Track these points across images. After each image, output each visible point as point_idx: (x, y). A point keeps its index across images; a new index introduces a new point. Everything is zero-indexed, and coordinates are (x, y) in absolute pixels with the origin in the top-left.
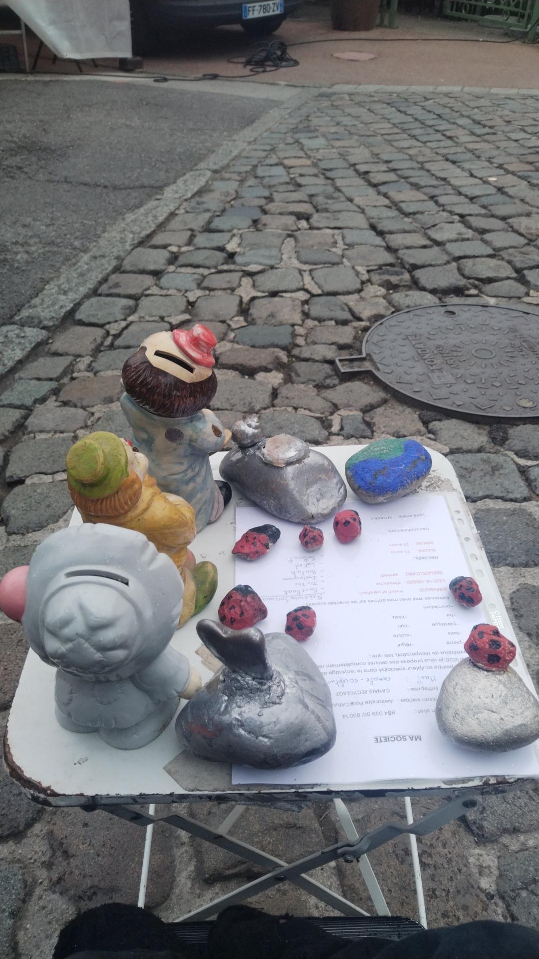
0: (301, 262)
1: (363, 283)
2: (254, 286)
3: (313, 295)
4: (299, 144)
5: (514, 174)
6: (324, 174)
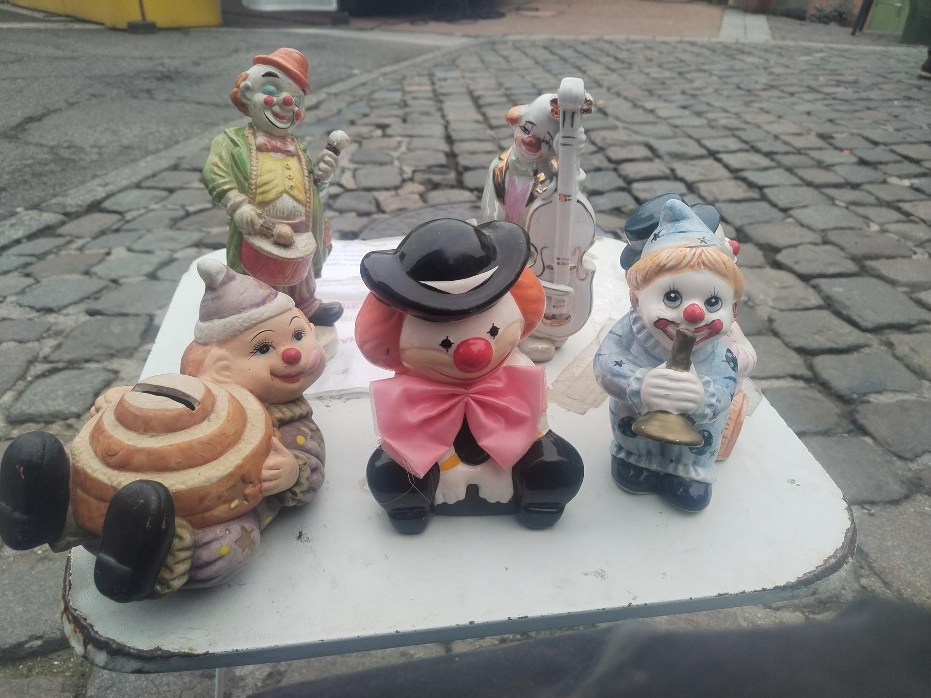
1: (404, 181)
3: (346, 190)
4: (431, 75)
5: (626, 99)
6: (438, 98)
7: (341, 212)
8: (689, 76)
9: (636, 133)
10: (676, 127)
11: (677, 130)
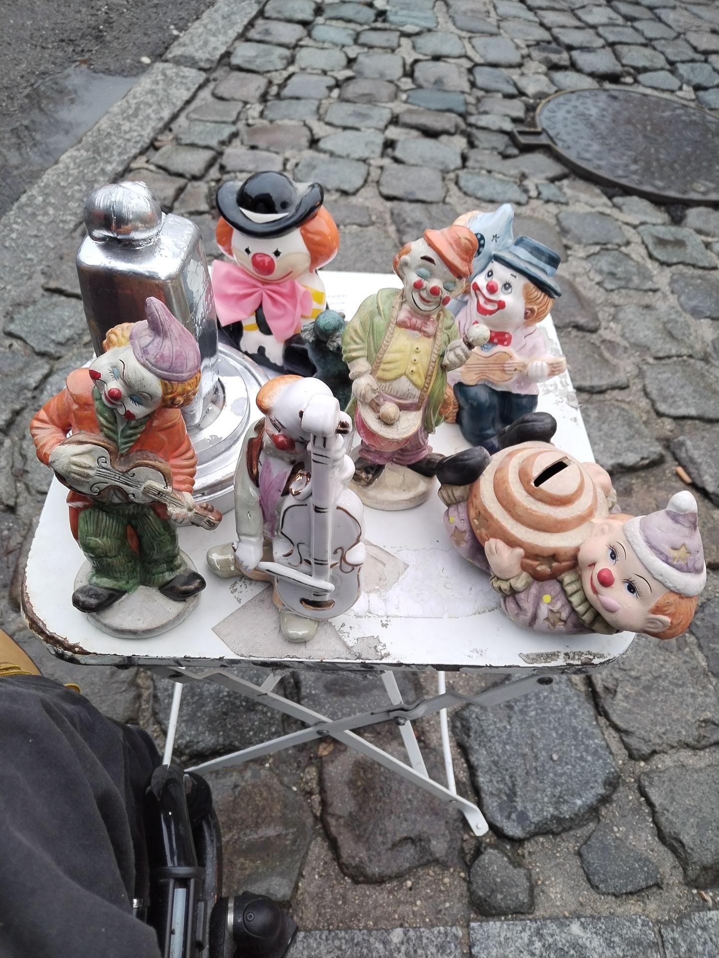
0: (458, 28)
1: (523, 57)
2: (414, 47)
3: (476, 65)
7: (487, 91)
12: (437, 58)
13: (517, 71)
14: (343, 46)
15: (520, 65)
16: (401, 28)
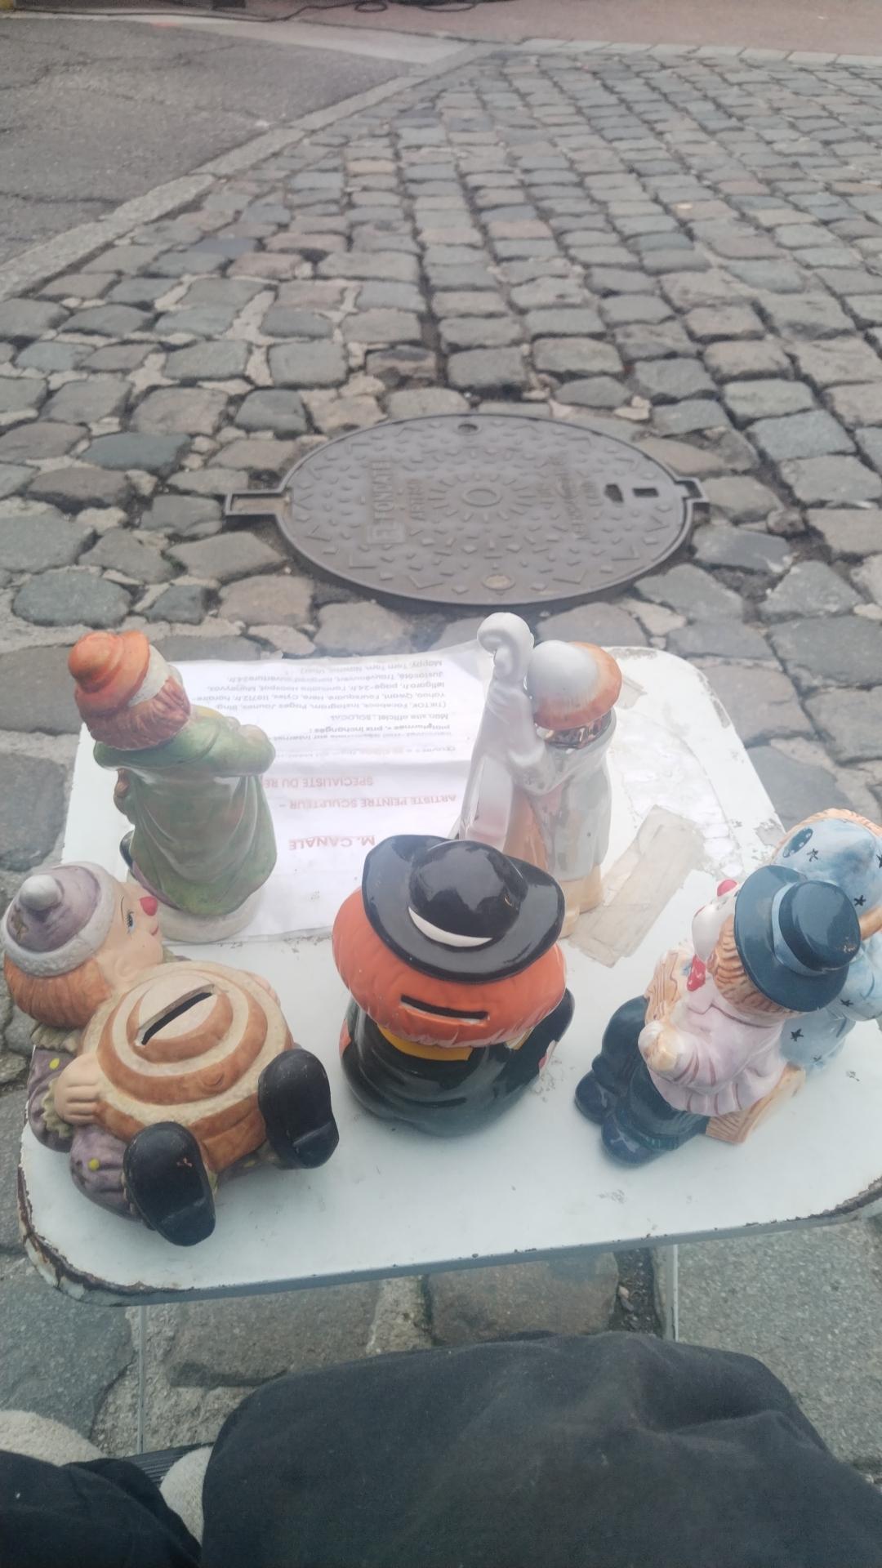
0: (263, 332)
1: (350, 371)
2: (164, 368)
3: (256, 388)
4: (393, 136)
5: (727, 200)
6: (405, 186)
7: (249, 429)
8: (840, 149)
9: (740, 278)
10: (808, 267)
11: (808, 273)
12: (190, 382)
13: (332, 393)
14: (52, 372)
15: (339, 384)
16: (163, 339)
